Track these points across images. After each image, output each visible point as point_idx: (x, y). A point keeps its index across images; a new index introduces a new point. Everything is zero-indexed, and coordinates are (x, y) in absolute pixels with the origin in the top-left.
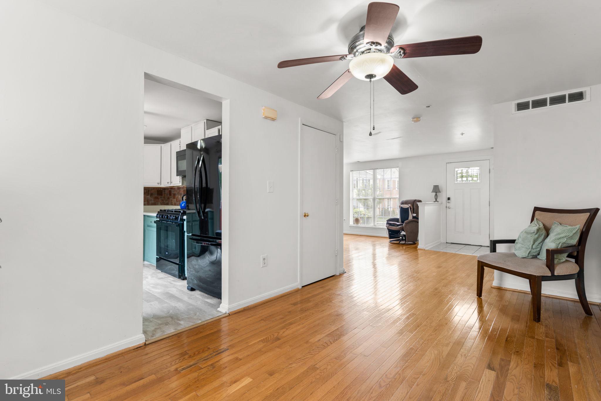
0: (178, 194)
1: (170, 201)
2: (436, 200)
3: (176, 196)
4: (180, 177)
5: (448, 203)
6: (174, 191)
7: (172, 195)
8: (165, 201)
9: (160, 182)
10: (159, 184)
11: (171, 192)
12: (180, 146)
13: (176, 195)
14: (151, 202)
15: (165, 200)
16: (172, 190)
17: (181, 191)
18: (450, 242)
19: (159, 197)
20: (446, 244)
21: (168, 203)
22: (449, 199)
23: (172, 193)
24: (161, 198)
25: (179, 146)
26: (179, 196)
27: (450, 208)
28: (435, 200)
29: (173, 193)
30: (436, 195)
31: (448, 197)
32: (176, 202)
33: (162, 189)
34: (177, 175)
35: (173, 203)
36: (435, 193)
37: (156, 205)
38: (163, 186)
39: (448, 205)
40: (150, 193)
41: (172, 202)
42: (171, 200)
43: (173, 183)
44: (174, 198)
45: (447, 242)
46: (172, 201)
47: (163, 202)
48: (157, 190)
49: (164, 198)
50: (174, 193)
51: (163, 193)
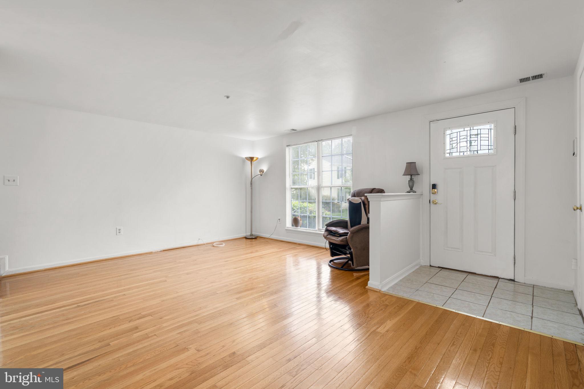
2: (411, 189)
5: (433, 193)
18: (437, 266)
20: (429, 267)
22: (434, 186)
27: (436, 204)
28: (409, 189)
30: (411, 179)
31: (432, 183)
36: (410, 176)
39: (433, 197)
45: (432, 265)
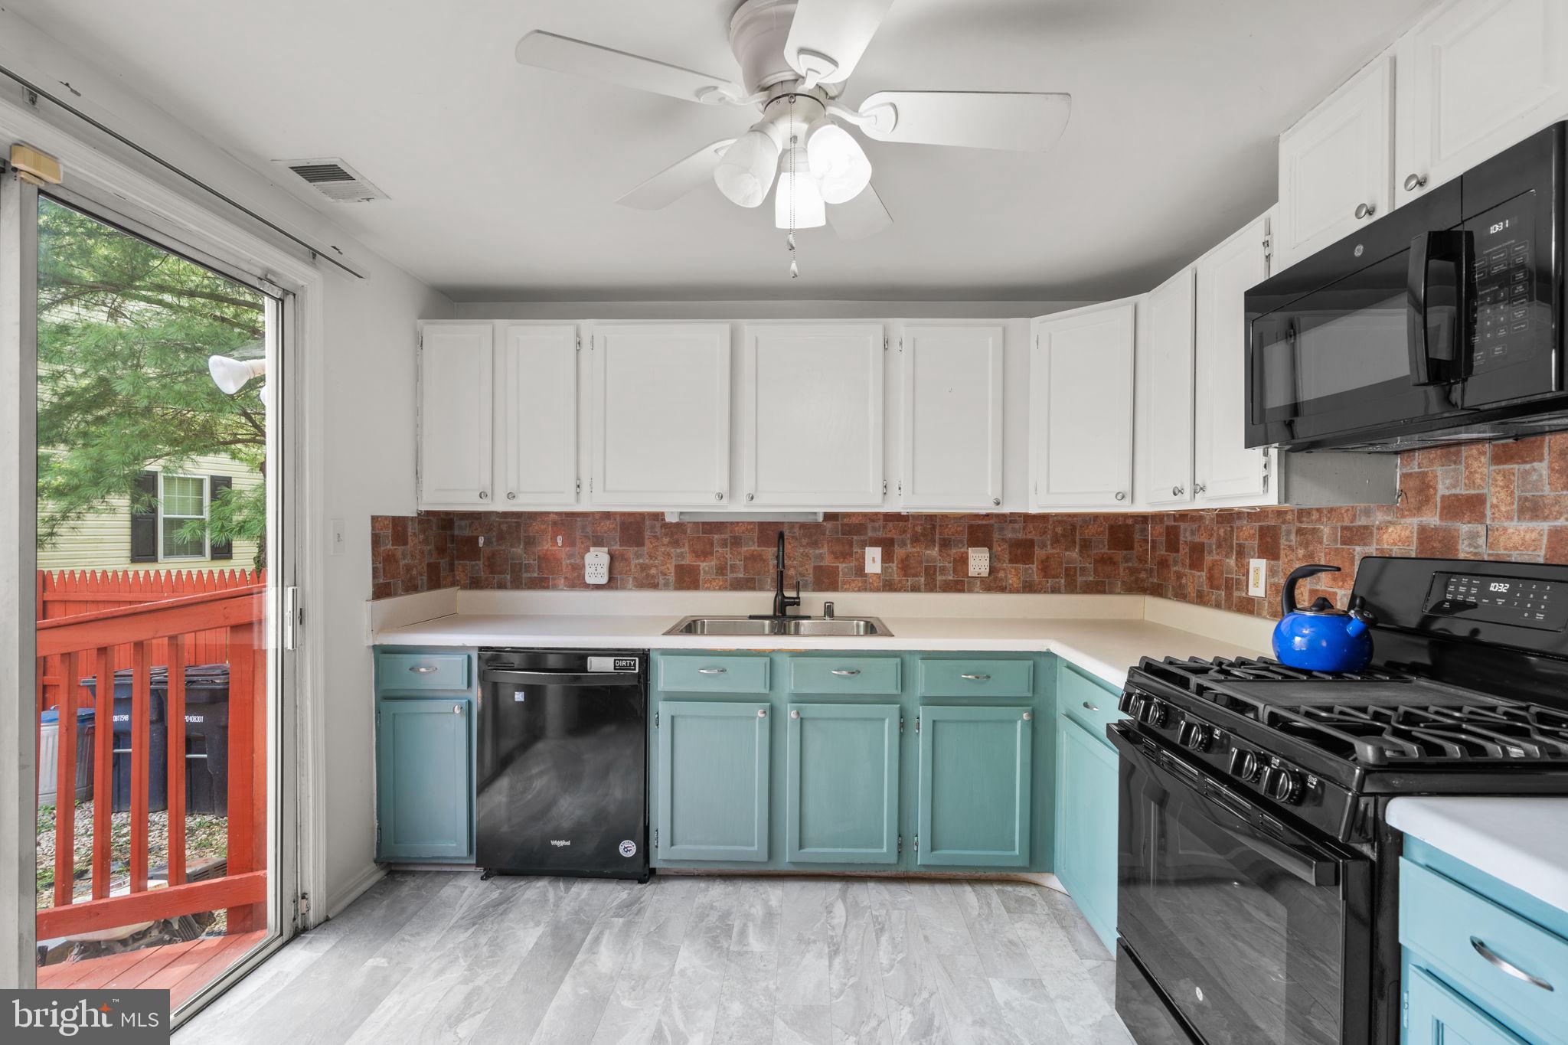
0: (1219, 546)
1: (1173, 577)
3: (1208, 559)
4: (1266, 454)
6: (1193, 533)
7: (1184, 550)
8: (1143, 575)
9: (1127, 488)
10: (1123, 497)
11: (1177, 535)
12: (1268, 257)
13: (1211, 552)
14: (1084, 579)
15: (1146, 570)
16: (1182, 525)
17: (1244, 534)
19: (1119, 555)
21: (1160, 585)
23: (1182, 538)
24: (1127, 560)
25: (1262, 252)
26: (1227, 556)
29: (1189, 539)
32: (1205, 588)
33: (1130, 522)
34: (1250, 443)
35: (1191, 590)
37: (1103, 592)
38: (1142, 506)
40: (1078, 538)
41: (1181, 586)
42: (1179, 576)
43: (1209, 493)
44: (1193, 566)
46: (1184, 581)
47: (1137, 579)
48: (1111, 528)
49: (1142, 560)
50: (1197, 539)
51: (1137, 536)
